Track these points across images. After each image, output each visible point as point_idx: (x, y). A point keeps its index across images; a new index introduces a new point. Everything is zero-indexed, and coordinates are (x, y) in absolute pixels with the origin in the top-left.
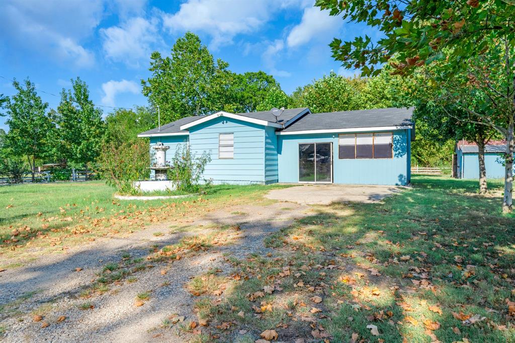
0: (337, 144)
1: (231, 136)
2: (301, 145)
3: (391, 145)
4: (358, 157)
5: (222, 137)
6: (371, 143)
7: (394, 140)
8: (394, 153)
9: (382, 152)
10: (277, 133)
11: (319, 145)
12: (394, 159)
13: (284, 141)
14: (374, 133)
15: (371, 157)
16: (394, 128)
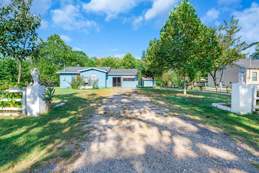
0: (122, 77)
1: (95, 74)
2: (113, 78)
3: (135, 78)
4: (128, 81)
5: (92, 74)
6: (130, 78)
7: (135, 77)
8: (135, 80)
9: (133, 80)
10: (107, 74)
11: (118, 78)
12: (135, 81)
13: (108, 76)
14: (131, 75)
15: (130, 81)
16: (136, 74)
